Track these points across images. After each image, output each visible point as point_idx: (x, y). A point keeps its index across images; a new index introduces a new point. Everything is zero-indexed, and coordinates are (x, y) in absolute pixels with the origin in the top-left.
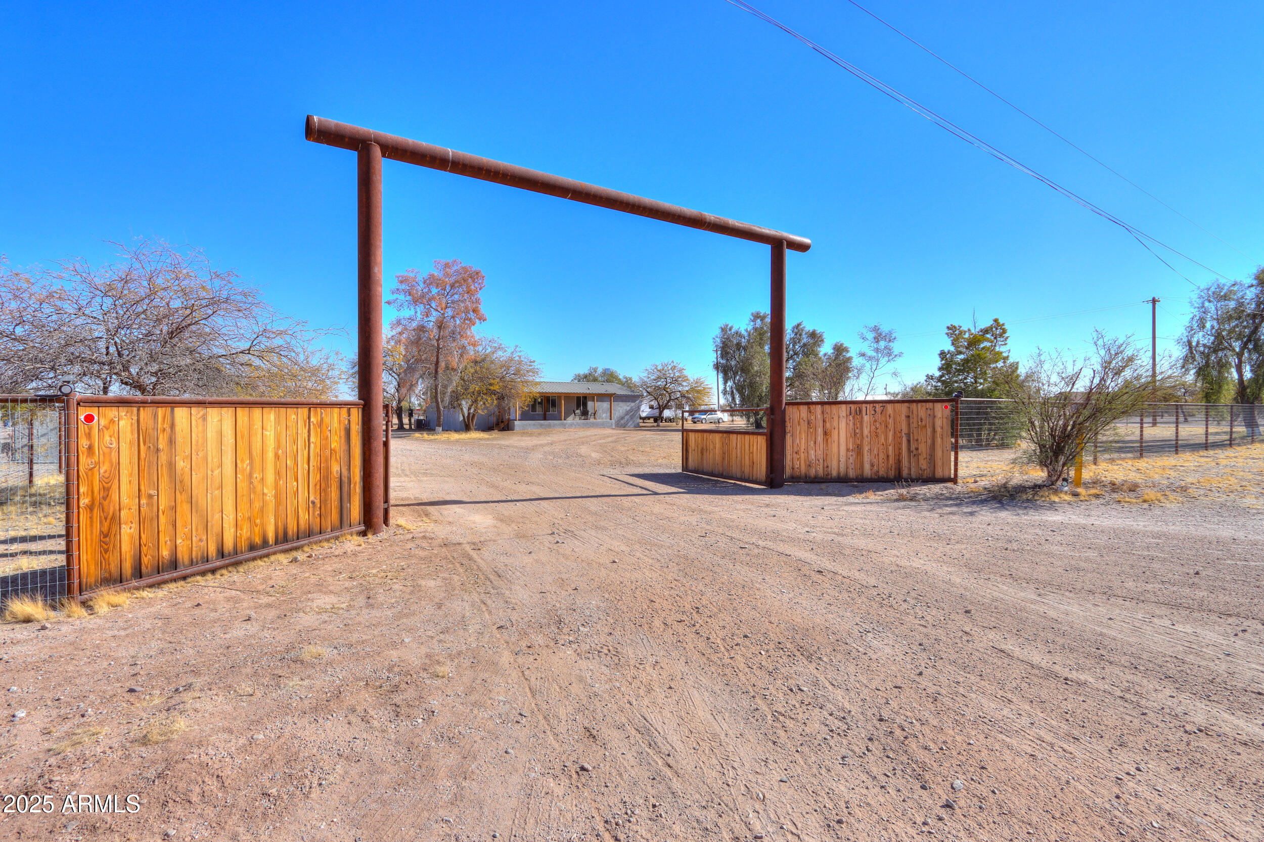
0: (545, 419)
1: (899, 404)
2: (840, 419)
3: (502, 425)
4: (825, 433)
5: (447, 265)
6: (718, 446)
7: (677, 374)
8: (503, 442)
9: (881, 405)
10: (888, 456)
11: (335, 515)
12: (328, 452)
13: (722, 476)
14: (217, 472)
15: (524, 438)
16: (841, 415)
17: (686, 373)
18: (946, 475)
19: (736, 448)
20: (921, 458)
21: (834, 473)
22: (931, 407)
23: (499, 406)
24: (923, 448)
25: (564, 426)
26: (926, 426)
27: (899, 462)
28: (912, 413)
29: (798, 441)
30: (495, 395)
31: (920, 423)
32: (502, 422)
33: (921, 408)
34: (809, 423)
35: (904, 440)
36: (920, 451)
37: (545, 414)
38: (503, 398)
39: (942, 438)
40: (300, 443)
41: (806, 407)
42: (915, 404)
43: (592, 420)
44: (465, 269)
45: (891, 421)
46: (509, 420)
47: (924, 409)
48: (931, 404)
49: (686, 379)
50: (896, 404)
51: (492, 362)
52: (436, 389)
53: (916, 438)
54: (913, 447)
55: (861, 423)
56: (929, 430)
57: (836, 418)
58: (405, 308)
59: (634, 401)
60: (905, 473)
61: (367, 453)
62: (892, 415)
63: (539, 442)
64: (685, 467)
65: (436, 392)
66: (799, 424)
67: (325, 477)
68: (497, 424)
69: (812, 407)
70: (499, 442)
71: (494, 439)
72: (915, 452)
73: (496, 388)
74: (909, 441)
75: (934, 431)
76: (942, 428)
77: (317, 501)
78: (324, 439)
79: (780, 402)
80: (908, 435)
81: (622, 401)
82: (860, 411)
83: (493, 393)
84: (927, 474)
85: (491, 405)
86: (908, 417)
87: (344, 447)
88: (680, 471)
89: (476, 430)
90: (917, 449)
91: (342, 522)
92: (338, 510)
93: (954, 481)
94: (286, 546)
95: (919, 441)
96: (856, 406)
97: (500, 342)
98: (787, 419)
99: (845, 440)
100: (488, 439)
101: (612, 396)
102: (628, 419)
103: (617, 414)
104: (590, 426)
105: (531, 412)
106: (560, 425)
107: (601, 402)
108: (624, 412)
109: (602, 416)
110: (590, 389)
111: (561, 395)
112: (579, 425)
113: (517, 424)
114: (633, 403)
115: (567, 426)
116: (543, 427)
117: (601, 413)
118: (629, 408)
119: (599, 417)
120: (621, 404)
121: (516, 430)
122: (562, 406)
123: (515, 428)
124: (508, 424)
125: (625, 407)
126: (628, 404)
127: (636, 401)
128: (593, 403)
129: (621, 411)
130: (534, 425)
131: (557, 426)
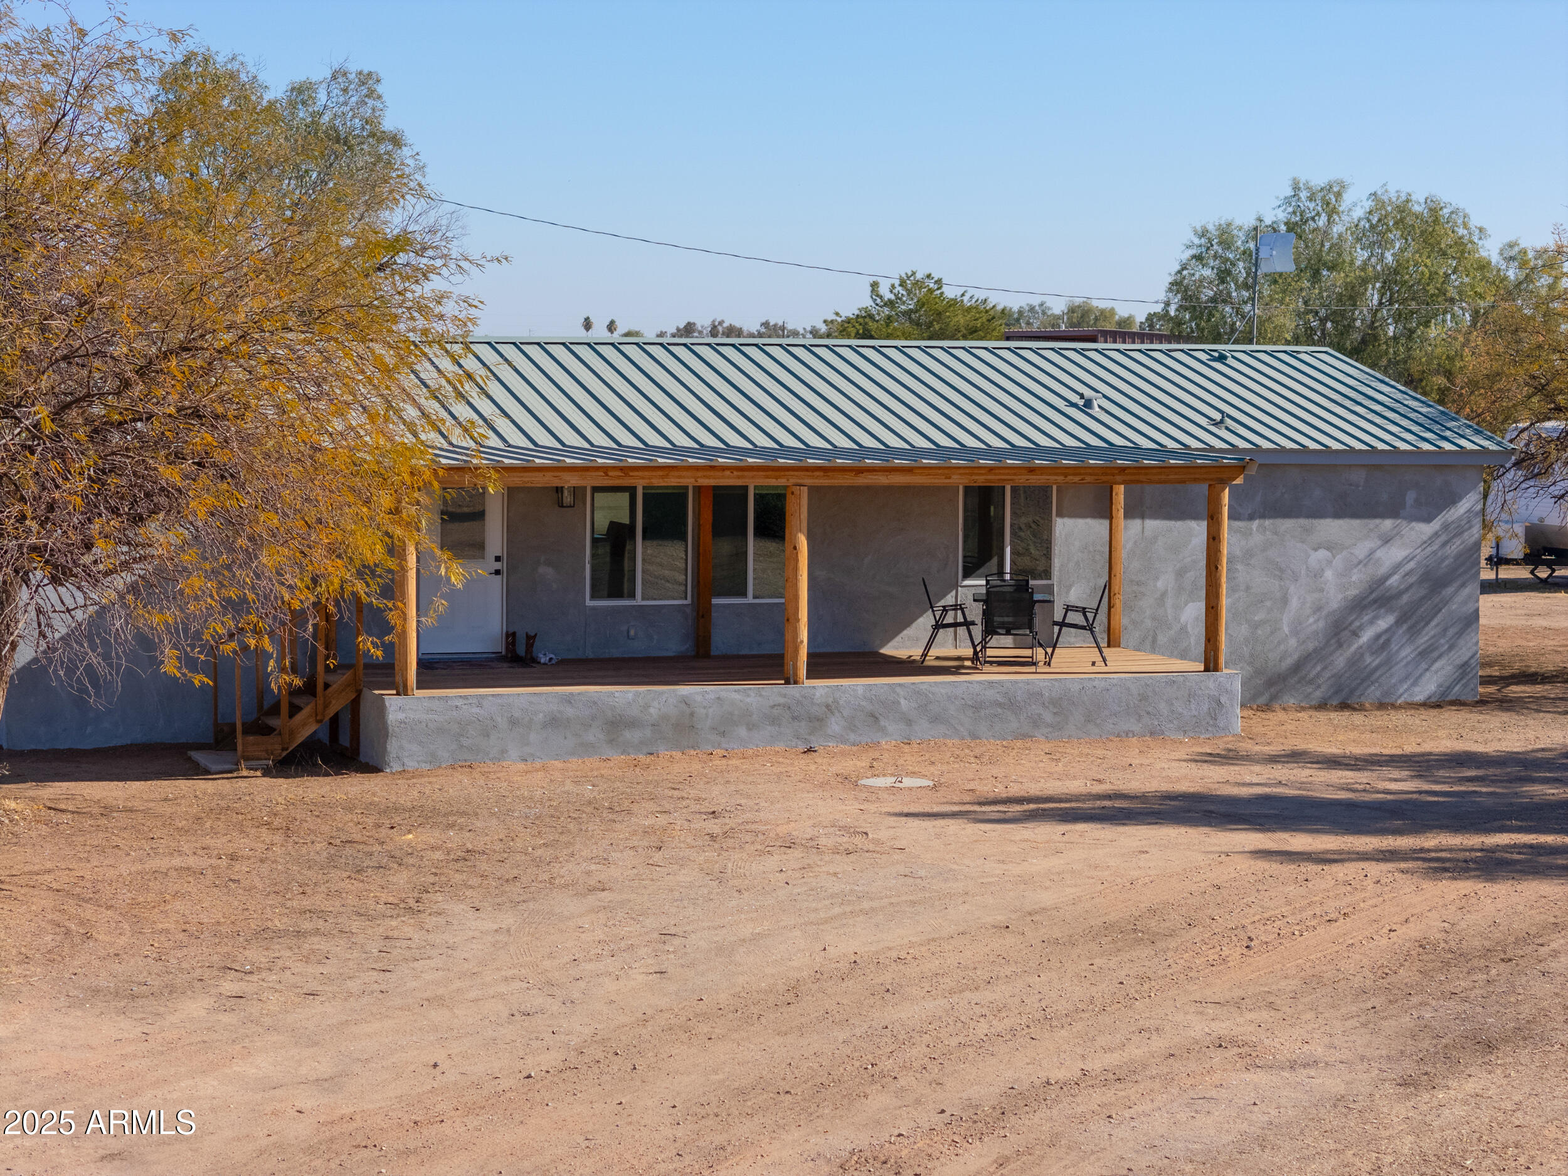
0: (700, 650)
3: (300, 724)
37: (701, 614)
59: (1429, 508)
81: (1344, 507)
101: (1224, 482)
102: (1381, 644)
103: (1294, 603)
104: (1036, 722)
105: (593, 597)
106: (774, 721)
107: (1156, 516)
108: (1358, 580)
109: (1177, 619)
110: (1096, 411)
111: (782, 482)
112: (935, 720)
113: (401, 716)
114: (1428, 519)
115: (835, 725)
116: (632, 736)
117: (1164, 594)
118: (1394, 554)
119: (1148, 623)
120: (1332, 528)
121: (397, 767)
122: (796, 569)
123: (392, 746)
124: (355, 704)
125: (1361, 551)
126: (1388, 524)
127: (1453, 500)
128: (1097, 527)
129: (1329, 574)
130: (554, 722)
131: (751, 727)
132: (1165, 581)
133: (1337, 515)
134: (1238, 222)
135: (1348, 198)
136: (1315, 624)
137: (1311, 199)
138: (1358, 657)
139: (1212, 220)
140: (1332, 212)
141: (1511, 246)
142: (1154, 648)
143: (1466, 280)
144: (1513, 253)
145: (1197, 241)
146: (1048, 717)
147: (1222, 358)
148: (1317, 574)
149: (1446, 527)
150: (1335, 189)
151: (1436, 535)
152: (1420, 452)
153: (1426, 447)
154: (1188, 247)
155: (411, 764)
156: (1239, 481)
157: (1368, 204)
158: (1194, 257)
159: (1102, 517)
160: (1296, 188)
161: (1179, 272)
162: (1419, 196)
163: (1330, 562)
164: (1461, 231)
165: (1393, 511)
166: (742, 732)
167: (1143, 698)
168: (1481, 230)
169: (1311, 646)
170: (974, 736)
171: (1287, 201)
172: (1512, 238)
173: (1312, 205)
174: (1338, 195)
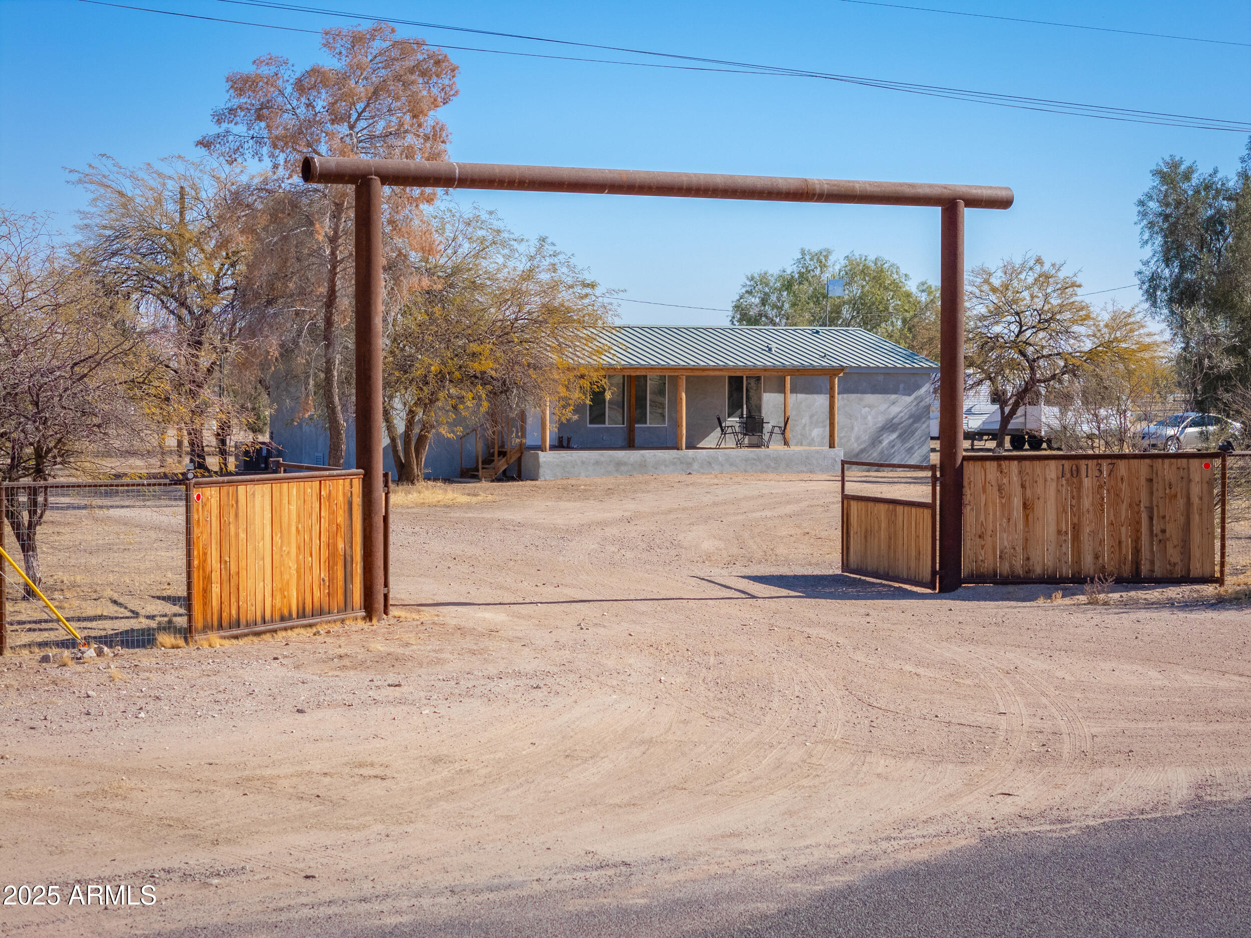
0: (630, 444)
1: (1136, 461)
2: (1048, 483)
3: (502, 465)
4: (1026, 506)
5: (357, 40)
6: (883, 525)
7: (1055, 301)
8: (507, 515)
9: (1109, 461)
10: (1120, 542)
11: (340, 597)
12: (335, 526)
13: (887, 577)
14: (261, 544)
15: (563, 504)
16: (1048, 477)
17: (1081, 296)
18: (1207, 573)
19: (903, 529)
20: (1169, 545)
21: (1038, 570)
22: (1185, 466)
23: (492, 415)
24: (1173, 530)
25: (687, 468)
26: (1176, 496)
27: (1137, 551)
28: (1157, 474)
29: (982, 518)
30: (484, 384)
31: (1168, 491)
32: (502, 454)
33: (1170, 467)
34: (1000, 490)
35: (1144, 516)
36: (1168, 534)
37: (631, 430)
38: (506, 391)
39: (1201, 514)
40: (314, 517)
41: (994, 464)
42: (1160, 460)
43: (776, 447)
44: (404, 48)
45: (1124, 486)
46: (523, 449)
47: (1174, 468)
48: (1184, 461)
49: (1083, 315)
50: (1132, 461)
51: (474, 286)
52: (328, 371)
53: (1161, 514)
54: (1156, 529)
55: (1079, 488)
56: (1181, 502)
57: (1041, 481)
58: (248, 156)
59: (909, 390)
60: (1145, 569)
61: (368, 530)
62: (1125, 478)
63: (600, 516)
64: (845, 566)
65: (328, 379)
66: (984, 491)
67: (332, 555)
68: (488, 460)
69: (1005, 464)
70: (498, 514)
71: (483, 506)
72: (1160, 537)
73: (488, 366)
74: (1151, 518)
75: (1189, 503)
76: (1201, 499)
77: (327, 579)
78: (332, 513)
79: (954, 455)
80: (1150, 509)
81: (875, 390)
82: (1078, 471)
83: (482, 378)
84: (1179, 571)
85: (474, 413)
86: (1150, 480)
87: (348, 522)
88: (839, 572)
89: (427, 478)
90: (1163, 531)
91: (346, 606)
92: (343, 590)
93: (1220, 581)
94: (305, 622)
95: (1167, 518)
96: (1071, 462)
97: (497, 225)
98: (966, 483)
99: (1055, 518)
100: (468, 507)
101: (836, 375)
102: (892, 445)
103: (856, 429)
104: (768, 466)
105: (590, 423)
106: (674, 464)
107: (801, 392)
108: (881, 420)
109: (810, 435)
110: (773, 352)
111: (676, 374)
112: (732, 465)
113: (544, 459)
114: (910, 395)
115: (696, 466)
116: (623, 468)
117: (805, 425)
118: (895, 410)
119: (799, 436)
120: (870, 398)
121: (543, 479)
122: (682, 407)
123: (541, 471)
124: (519, 459)
125: (883, 407)
126: (893, 397)
127: (919, 387)
128: (780, 397)
129: (869, 417)
130: (597, 463)
131: (666, 466)
132: (805, 420)
133: (873, 393)
134: (770, 272)
135: (832, 258)
136: (865, 437)
137: (811, 260)
138: (882, 452)
139: (756, 270)
140: (823, 266)
141: (923, 284)
142: (801, 445)
143: (899, 303)
144: (924, 288)
145: (748, 283)
146: (772, 464)
147: (817, 332)
148: (865, 418)
149: (916, 399)
150: (825, 253)
151: (912, 402)
152: (905, 368)
153: (907, 366)
154: (744, 286)
155: (548, 478)
156: (841, 375)
157: (843, 262)
158: (747, 292)
159: (780, 392)
160: (803, 253)
161: (739, 300)
162: (872, 257)
163: (870, 413)
164: (895, 276)
165: (895, 391)
166: (663, 468)
167: (807, 458)
168: (906, 275)
169: (863, 446)
170: (746, 471)
171: (799, 261)
172: (923, 280)
173: (812, 263)
174: (826, 257)
